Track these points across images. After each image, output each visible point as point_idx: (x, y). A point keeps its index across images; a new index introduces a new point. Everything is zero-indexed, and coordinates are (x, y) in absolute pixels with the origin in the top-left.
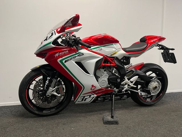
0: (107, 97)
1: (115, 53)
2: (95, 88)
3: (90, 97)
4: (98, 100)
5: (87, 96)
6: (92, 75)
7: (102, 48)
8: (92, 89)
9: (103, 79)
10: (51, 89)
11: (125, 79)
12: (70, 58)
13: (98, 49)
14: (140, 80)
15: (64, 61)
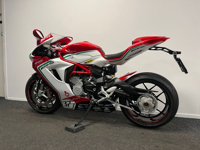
1: (91, 61)
2: (68, 94)
3: (70, 103)
4: (78, 108)
5: (68, 102)
7: (74, 56)
9: (77, 86)
10: (40, 91)
11: (101, 88)
12: (44, 65)
13: (69, 57)
14: (123, 92)
15: (40, 69)
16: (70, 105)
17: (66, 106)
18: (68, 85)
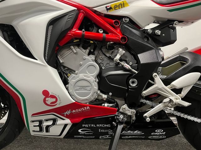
0: (101, 128)
1: (123, 5)
2: (54, 100)
3: (54, 124)
5: (47, 120)
6: (41, 60)
8: (48, 103)
9: (81, 76)
11: (153, 80)
16: (51, 129)
17: (41, 130)
18: (54, 73)
